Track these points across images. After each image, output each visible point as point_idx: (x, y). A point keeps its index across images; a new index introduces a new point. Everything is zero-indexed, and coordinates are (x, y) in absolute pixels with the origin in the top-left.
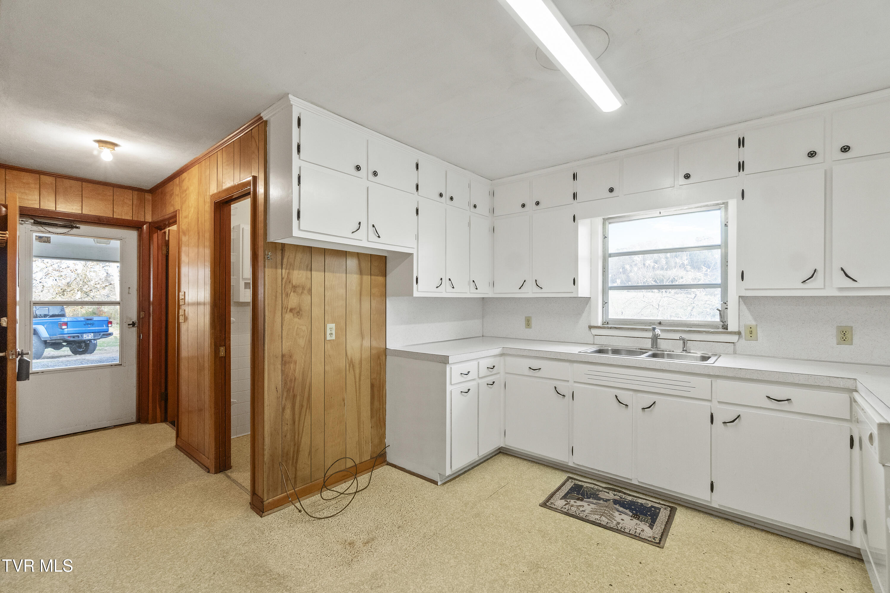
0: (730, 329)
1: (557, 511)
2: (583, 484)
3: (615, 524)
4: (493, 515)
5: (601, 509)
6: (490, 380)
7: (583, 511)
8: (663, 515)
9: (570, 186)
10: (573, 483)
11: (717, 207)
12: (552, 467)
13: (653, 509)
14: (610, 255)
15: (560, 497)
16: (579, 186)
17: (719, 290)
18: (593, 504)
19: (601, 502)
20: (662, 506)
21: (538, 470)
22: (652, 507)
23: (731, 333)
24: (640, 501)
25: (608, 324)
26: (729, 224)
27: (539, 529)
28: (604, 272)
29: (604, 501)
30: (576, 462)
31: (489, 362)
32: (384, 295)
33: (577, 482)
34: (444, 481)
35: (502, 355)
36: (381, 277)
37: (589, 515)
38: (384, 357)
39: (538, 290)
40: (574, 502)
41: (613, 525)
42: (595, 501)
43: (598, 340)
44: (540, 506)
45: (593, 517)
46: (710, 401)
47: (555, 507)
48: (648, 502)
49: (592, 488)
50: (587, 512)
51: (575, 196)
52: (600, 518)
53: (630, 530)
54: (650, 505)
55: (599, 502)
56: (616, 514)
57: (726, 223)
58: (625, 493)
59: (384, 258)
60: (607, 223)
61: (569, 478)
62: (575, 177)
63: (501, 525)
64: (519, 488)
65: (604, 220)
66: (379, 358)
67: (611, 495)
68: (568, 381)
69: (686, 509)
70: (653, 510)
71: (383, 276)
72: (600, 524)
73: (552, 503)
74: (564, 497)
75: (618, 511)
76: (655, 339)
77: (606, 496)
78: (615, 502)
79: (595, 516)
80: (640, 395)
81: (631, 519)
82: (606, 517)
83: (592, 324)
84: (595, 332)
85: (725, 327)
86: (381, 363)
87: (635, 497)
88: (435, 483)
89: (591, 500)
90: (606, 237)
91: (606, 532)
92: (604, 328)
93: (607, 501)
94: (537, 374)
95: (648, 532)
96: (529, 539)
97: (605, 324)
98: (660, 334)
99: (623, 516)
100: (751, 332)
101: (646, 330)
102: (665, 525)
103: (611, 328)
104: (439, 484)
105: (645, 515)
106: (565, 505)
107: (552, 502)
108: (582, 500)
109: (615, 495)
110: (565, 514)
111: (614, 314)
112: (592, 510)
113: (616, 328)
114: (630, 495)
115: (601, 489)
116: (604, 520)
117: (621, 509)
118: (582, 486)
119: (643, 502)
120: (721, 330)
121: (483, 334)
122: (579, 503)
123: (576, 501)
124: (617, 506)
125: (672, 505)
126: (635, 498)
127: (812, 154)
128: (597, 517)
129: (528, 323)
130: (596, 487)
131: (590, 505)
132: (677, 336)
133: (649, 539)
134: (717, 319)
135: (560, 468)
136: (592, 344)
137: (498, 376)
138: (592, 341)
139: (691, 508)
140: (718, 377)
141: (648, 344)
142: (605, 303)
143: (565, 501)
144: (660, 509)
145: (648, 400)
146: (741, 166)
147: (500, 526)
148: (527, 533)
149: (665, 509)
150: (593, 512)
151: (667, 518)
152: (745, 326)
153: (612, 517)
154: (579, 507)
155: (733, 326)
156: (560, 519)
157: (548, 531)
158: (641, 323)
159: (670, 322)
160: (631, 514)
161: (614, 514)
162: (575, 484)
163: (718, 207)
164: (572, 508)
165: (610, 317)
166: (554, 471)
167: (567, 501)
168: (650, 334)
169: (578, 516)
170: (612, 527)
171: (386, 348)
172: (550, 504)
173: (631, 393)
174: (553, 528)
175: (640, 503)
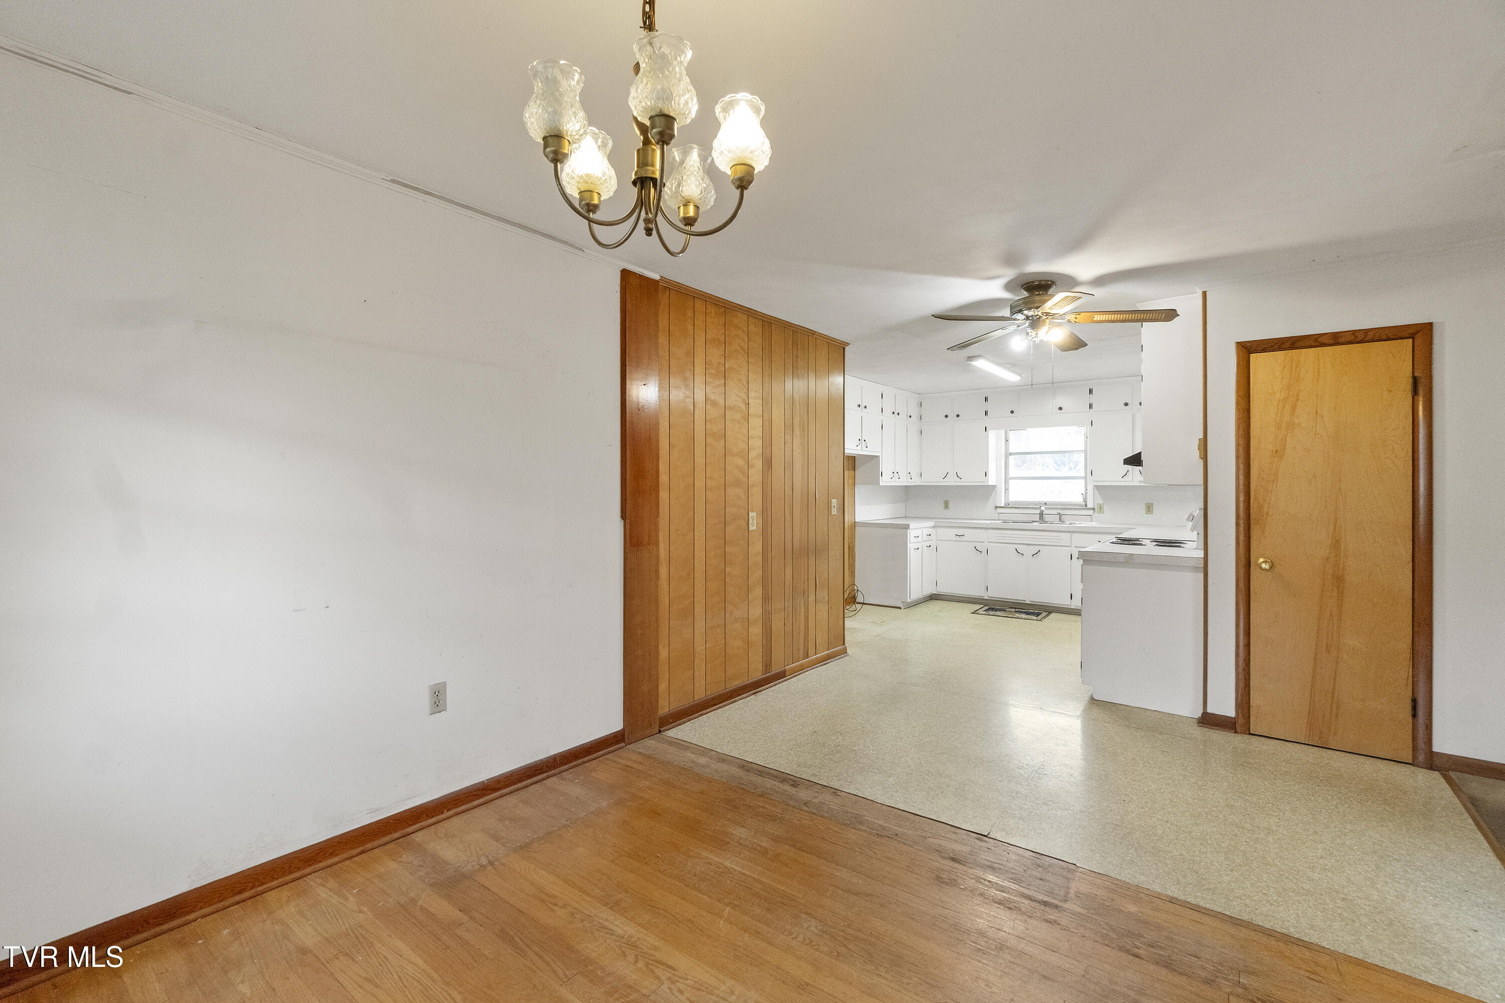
6: (928, 544)
9: (984, 406)
14: (1010, 454)
16: (989, 406)
23: (1089, 509)
28: (1006, 466)
30: (990, 596)
31: (927, 531)
35: (934, 527)
39: (958, 480)
43: (1002, 517)
46: (1070, 546)
51: (986, 413)
62: (986, 399)
68: (984, 542)
76: (1041, 514)
80: (1031, 547)
84: (999, 510)
85: (1086, 505)
92: (1007, 508)
94: (961, 538)
100: (1101, 508)
101: (1036, 508)
103: (1011, 507)
113: (1015, 508)
127: (1126, 404)
132: (1055, 512)
134: (1082, 500)
137: (931, 542)
140: (1075, 532)
141: (1037, 518)
142: (1007, 489)
145: (1036, 549)
146: (1091, 406)
152: (1098, 504)
155: (1090, 505)
168: (1038, 511)
173: (1025, 546)
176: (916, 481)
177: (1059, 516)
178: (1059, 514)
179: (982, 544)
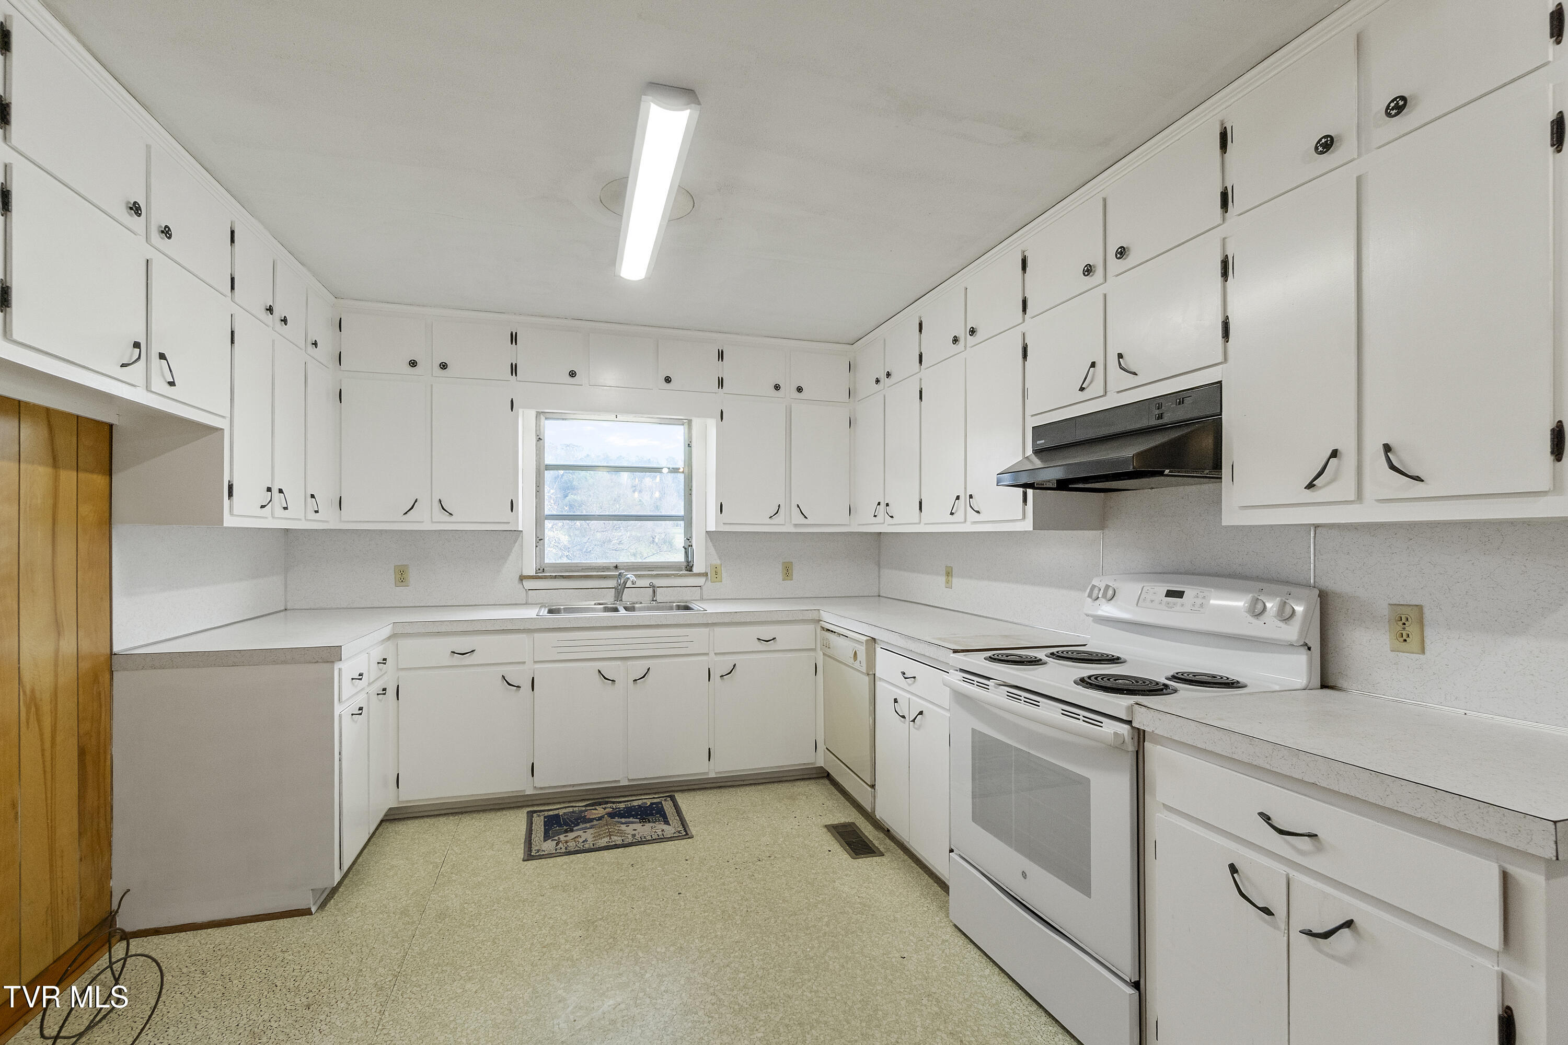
0: (696, 570)
1: (553, 856)
2: (556, 812)
3: (631, 837)
4: (466, 903)
5: (603, 830)
7: (583, 842)
8: (668, 806)
9: (508, 354)
10: (542, 818)
11: (679, 422)
12: (491, 809)
13: (654, 806)
14: (549, 467)
15: (542, 839)
17: (682, 523)
18: (588, 829)
19: (595, 822)
20: (661, 799)
21: (474, 820)
22: (652, 804)
24: (635, 803)
25: (543, 571)
26: (694, 444)
27: (551, 886)
29: (597, 820)
32: (107, 521)
33: (546, 814)
34: (319, 903)
36: (100, 477)
37: (596, 842)
38: (107, 676)
40: (565, 836)
41: (630, 839)
42: (588, 825)
44: (524, 861)
45: (603, 842)
47: (546, 852)
48: (645, 801)
49: (573, 812)
50: (590, 840)
52: (610, 838)
53: (651, 836)
54: (649, 804)
55: (592, 824)
56: (623, 827)
57: (689, 443)
58: (613, 803)
59: (107, 428)
60: (542, 418)
61: (530, 814)
63: (494, 908)
64: (469, 854)
65: (538, 414)
66: (96, 679)
67: (600, 811)
69: (682, 793)
70: (656, 807)
71: (104, 474)
72: (616, 844)
73: (538, 851)
74: (547, 837)
75: (623, 823)
77: (595, 814)
78: (612, 815)
79: (603, 840)
81: (642, 826)
82: (616, 836)
83: (525, 573)
84: (528, 584)
85: (689, 567)
86: (99, 694)
87: (627, 801)
88: (307, 912)
89: (582, 826)
90: (541, 440)
91: (629, 850)
93: (600, 819)
94: (467, 660)
95: (669, 830)
96: (550, 903)
97: (539, 571)
98: (635, 580)
99: (632, 826)
102: (678, 815)
104: (313, 910)
105: (652, 814)
106: (557, 846)
107: (537, 848)
108: (572, 831)
109: (605, 809)
110: (567, 854)
111: (552, 556)
112: (593, 836)
114: (620, 802)
115: (584, 809)
116: (618, 840)
117: (623, 820)
118: (557, 816)
119: (640, 802)
120: (685, 572)
121: (286, 605)
122: (571, 835)
123: (567, 834)
124: (617, 819)
125: (670, 794)
126: (628, 803)
128: (607, 839)
129: (402, 576)
130: (577, 809)
131: (586, 832)
133: (675, 835)
135: (506, 806)
136: (524, 604)
138: (525, 600)
139: (686, 790)
142: (540, 540)
143: (552, 840)
144: (661, 803)
145: (639, 668)
146: (721, 383)
147: (495, 910)
148: (541, 898)
149: (665, 800)
150: (598, 836)
151: (673, 808)
153: (621, 833)
154: (577, 839)
156: (566, 863)
157: (565, 881)
158: (592, 569)
159: (629, 564)
160: (638, 820)
161: (621, 828)
162: (545, 817)
163: (681, 422)
164: (568, 844)
165: (547, 561)
166: (499, 814)
167: (556, 840)
169: (584, 848)
170: (631, 842)
171: (112, 654)
172: (536, 853)
174: (567, 876)
175: (637, 806)
176: (328, 520)
177: (651, 590)
178: (652, 586)
179: (520, 667)
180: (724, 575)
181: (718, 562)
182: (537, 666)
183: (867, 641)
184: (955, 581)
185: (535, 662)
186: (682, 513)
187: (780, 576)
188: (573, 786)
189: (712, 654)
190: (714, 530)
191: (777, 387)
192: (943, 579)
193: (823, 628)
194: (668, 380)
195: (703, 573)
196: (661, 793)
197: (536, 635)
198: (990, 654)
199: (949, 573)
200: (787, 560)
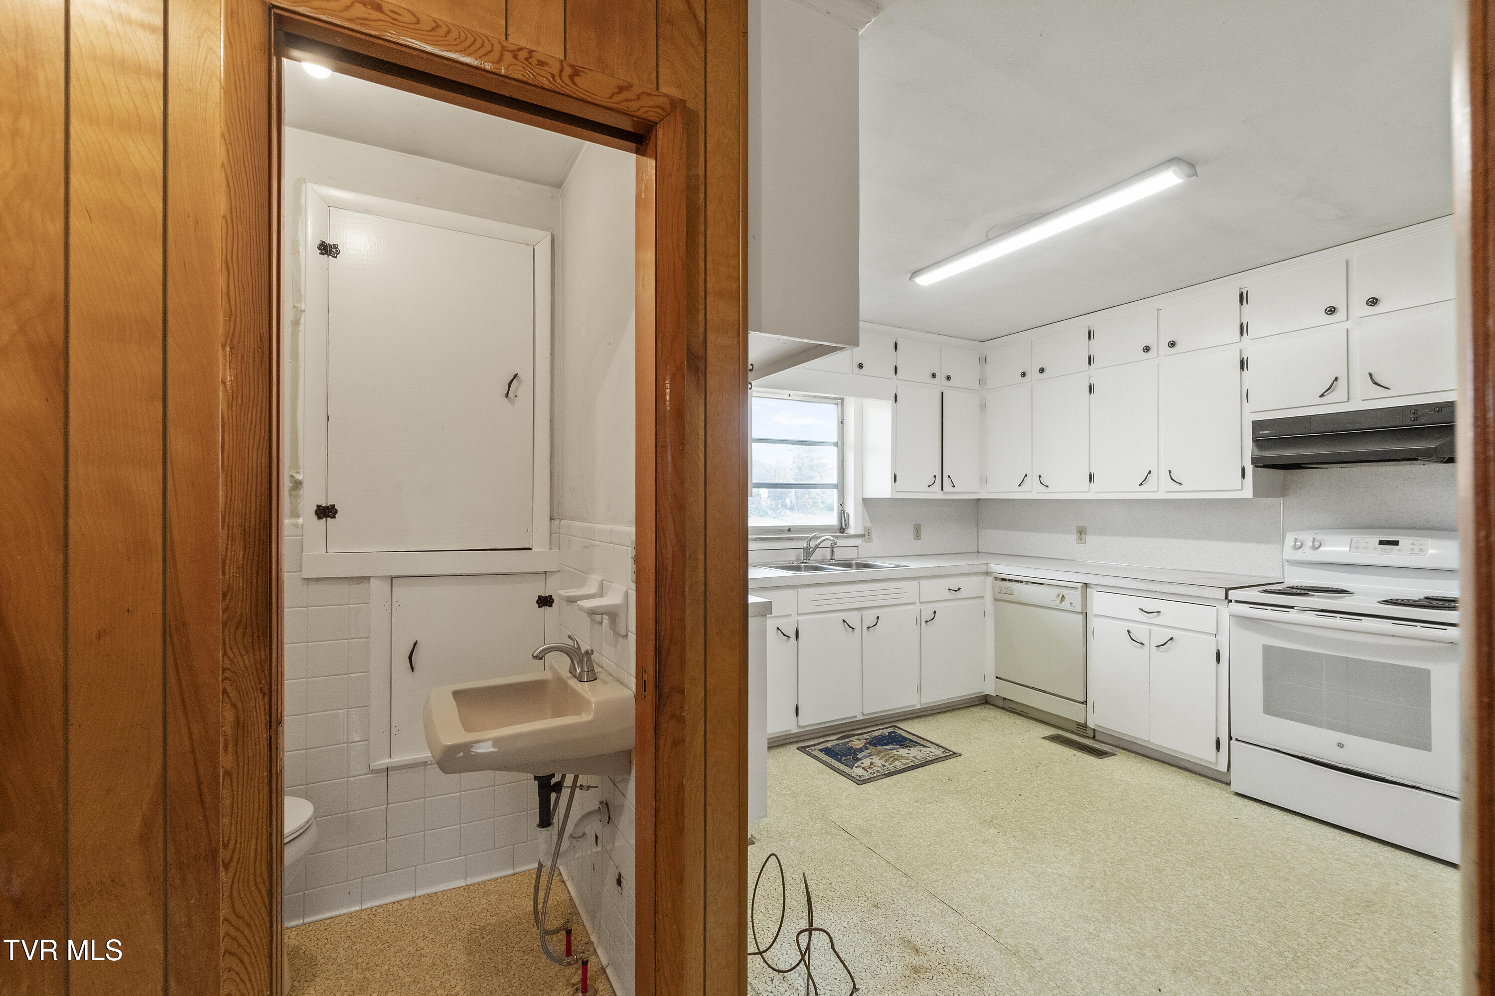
180: (874, 535)
181: (869, 525)
182: (800, 618)
183: (1082, 586)
184: (1089, 538)
185: (798, 614)
186: (835, 482)
187: (911, 536)
188: (825, 723)
189: (918, 603)
190: (890, 497)
191: (934, 376)
192: (1074, 537)
193: (996, 579)
194: (861, 366)
195: (862, 535)
196: (886, 723)
197: (800, 590)
198: (1265, 588)
199: (1081, 532)
200: (917, 523)
